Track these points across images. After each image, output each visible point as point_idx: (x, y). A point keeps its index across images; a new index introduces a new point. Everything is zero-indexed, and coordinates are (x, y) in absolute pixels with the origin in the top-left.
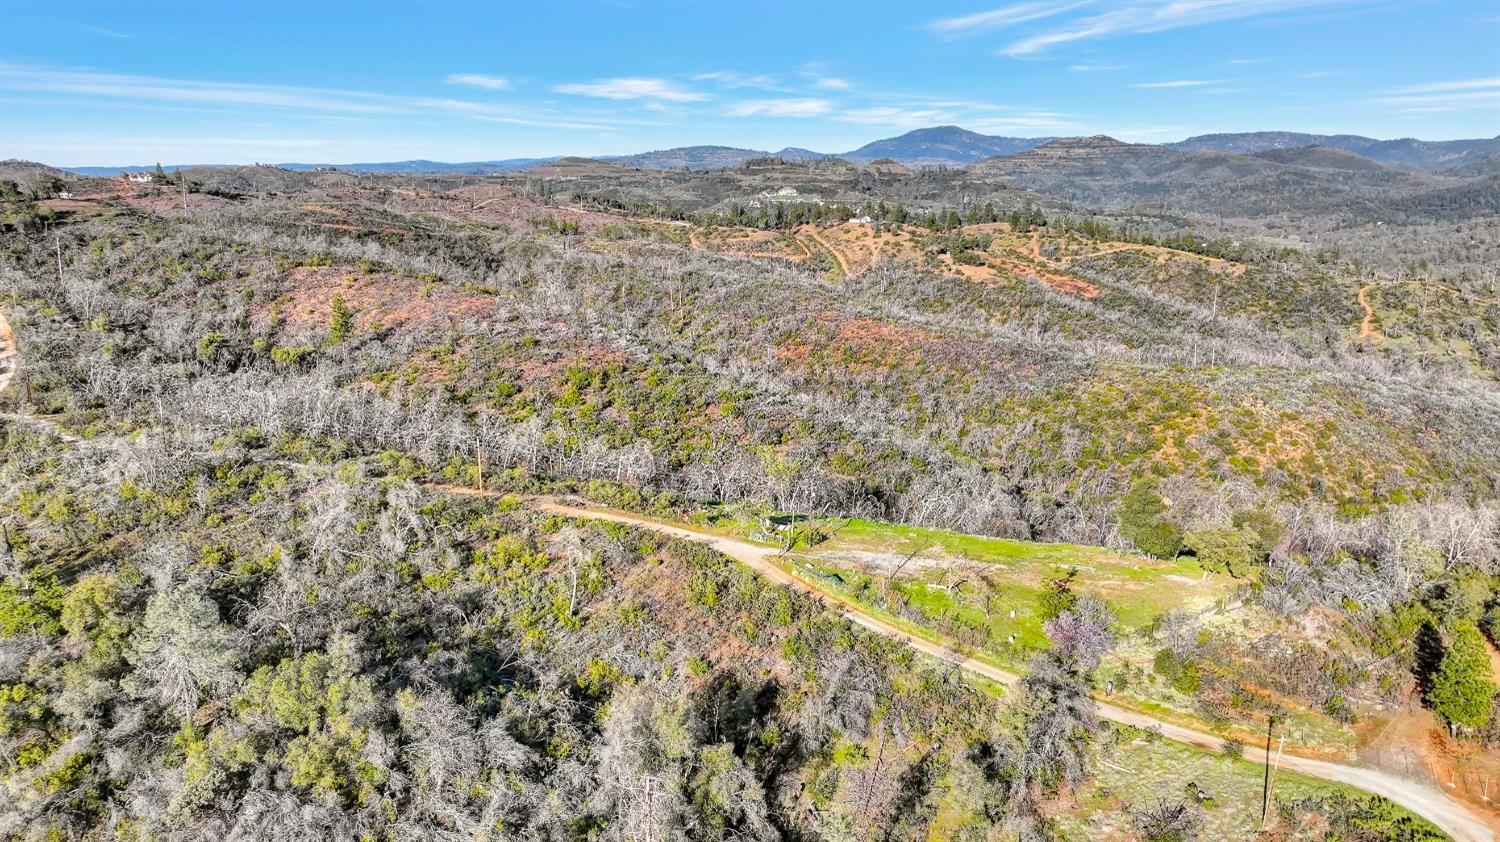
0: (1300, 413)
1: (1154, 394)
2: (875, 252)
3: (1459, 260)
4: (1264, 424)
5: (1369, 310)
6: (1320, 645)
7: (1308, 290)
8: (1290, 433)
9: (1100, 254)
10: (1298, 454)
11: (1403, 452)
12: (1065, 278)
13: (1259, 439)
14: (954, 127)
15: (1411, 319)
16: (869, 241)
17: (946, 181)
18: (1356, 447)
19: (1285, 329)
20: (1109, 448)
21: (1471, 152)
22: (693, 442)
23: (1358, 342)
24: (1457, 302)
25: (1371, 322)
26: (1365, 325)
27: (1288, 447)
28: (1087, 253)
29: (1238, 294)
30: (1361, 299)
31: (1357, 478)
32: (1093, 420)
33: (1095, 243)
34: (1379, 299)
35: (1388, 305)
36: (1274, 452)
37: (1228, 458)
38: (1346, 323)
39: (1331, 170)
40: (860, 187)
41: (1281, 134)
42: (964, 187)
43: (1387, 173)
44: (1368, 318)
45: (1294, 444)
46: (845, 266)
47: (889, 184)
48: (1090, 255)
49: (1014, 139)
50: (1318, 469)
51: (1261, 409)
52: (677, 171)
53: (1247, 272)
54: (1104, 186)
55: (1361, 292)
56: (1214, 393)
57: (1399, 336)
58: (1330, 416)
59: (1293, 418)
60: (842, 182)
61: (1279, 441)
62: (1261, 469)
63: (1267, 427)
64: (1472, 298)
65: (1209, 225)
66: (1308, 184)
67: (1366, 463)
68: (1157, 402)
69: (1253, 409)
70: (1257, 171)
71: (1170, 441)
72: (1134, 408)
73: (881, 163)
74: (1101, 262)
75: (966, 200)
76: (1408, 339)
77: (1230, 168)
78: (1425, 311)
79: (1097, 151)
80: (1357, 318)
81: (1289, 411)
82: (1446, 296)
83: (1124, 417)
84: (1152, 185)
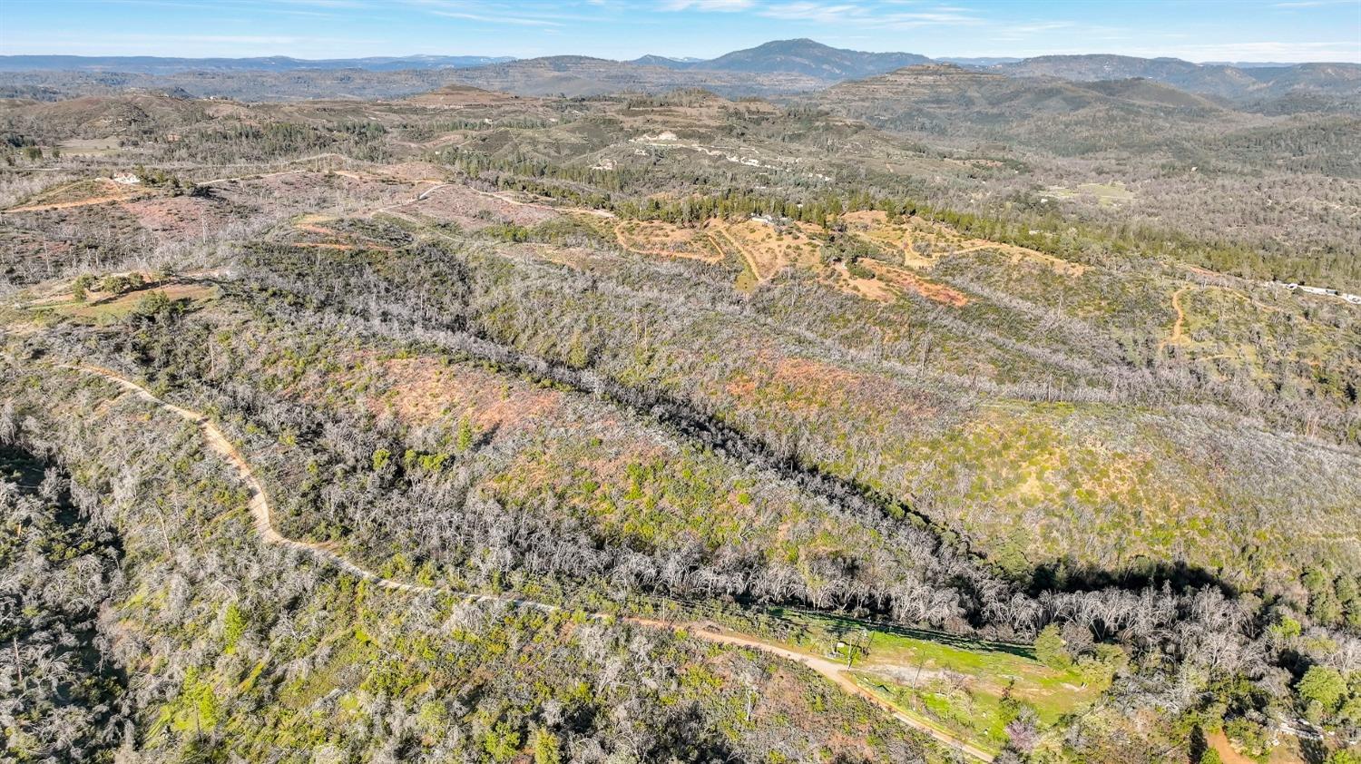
0: (1127, 453)
1: (1021, 434)
2: (780, 256)
3: (1257, 222)
4: (1101, 462)
5: (1181, 314)
6: (1144, 737)
7: (1132, 290)
8: (1120, 471)
9: (963, 251)
10: (1125, 488)
11: (1199, 486)
12: (939, 287)
13: (1098, 475)
14: (807, 40)
15: (1213, 325)
16: (773, 243)
17: (810, 121)
18: (1165, 482)
19: (1114, 329)
20: (990, 483)
21: (1277, 82)
22: (723, 524)
23: (1171, 345)
24: (1248, 308)
25: (1181, 325)
26: (1177, 328)
27: (1118, 482)
28: (953, 251)
29: (1076, 294)
30: (1175, 303)
31: (1166, 508)
32: (977, 459)
33: (959, 241)
34: (1189, 303)
35: (1195, 311)
36: (1109, 486)
37: (1076, 490)
38: (1161, 325)
39: (1153, 103)
40: (734, 133)
41: (1110, 58)
42: (827, 128)
43: (1203, 109)
44: (1179, 322)
45: (1122, 479)
46: (755, 270)
47: (758, 122)
48: (956, 252)
49: (865, 53)
50: (1139, 500)
51: (1101, 450)
52: (554, 98)
53: (1085, 273)
54: (950, 115)
55: (1175, 295)
56: (1064, 434)
57: (1202, 340)
58: (1149, 456)
59: (1122, 457)
60: (718, 128)
61: (1112, 477)
62: (1099, 500)
63: (1103, 465)
64: (1260, 305)
65: (1046, 171)
66: (1133, 120)
67: (1173, 496)
68: (1023, 442)
69: (1093, 449)
70: (1089, 103)
71: (1034, 475)
72: (1006, 447)
73: (750, 100)
74: (965, 260)
75: (830, 142)
76: (1209, 344)
77: (1065, 99)
78: (1223, 318)
79: (943, 78)
80: (1172, 321)
81: (1119, 451)
82: (1240, 303)
83: (1000, 455)
84: (993, 115)
